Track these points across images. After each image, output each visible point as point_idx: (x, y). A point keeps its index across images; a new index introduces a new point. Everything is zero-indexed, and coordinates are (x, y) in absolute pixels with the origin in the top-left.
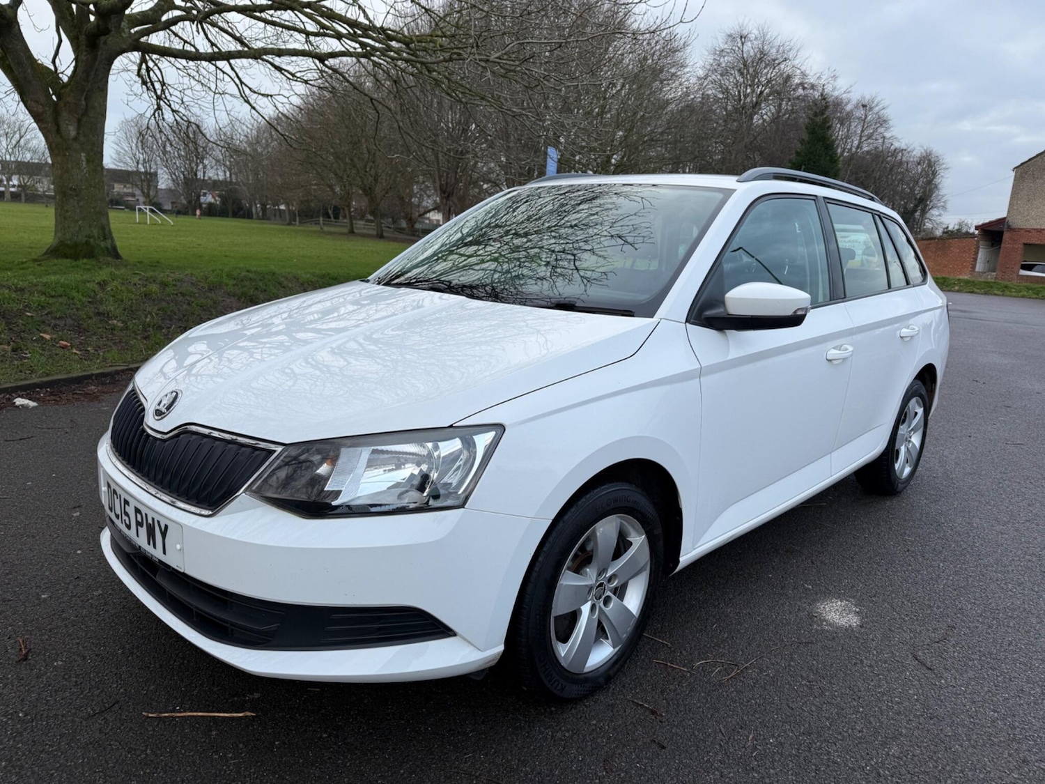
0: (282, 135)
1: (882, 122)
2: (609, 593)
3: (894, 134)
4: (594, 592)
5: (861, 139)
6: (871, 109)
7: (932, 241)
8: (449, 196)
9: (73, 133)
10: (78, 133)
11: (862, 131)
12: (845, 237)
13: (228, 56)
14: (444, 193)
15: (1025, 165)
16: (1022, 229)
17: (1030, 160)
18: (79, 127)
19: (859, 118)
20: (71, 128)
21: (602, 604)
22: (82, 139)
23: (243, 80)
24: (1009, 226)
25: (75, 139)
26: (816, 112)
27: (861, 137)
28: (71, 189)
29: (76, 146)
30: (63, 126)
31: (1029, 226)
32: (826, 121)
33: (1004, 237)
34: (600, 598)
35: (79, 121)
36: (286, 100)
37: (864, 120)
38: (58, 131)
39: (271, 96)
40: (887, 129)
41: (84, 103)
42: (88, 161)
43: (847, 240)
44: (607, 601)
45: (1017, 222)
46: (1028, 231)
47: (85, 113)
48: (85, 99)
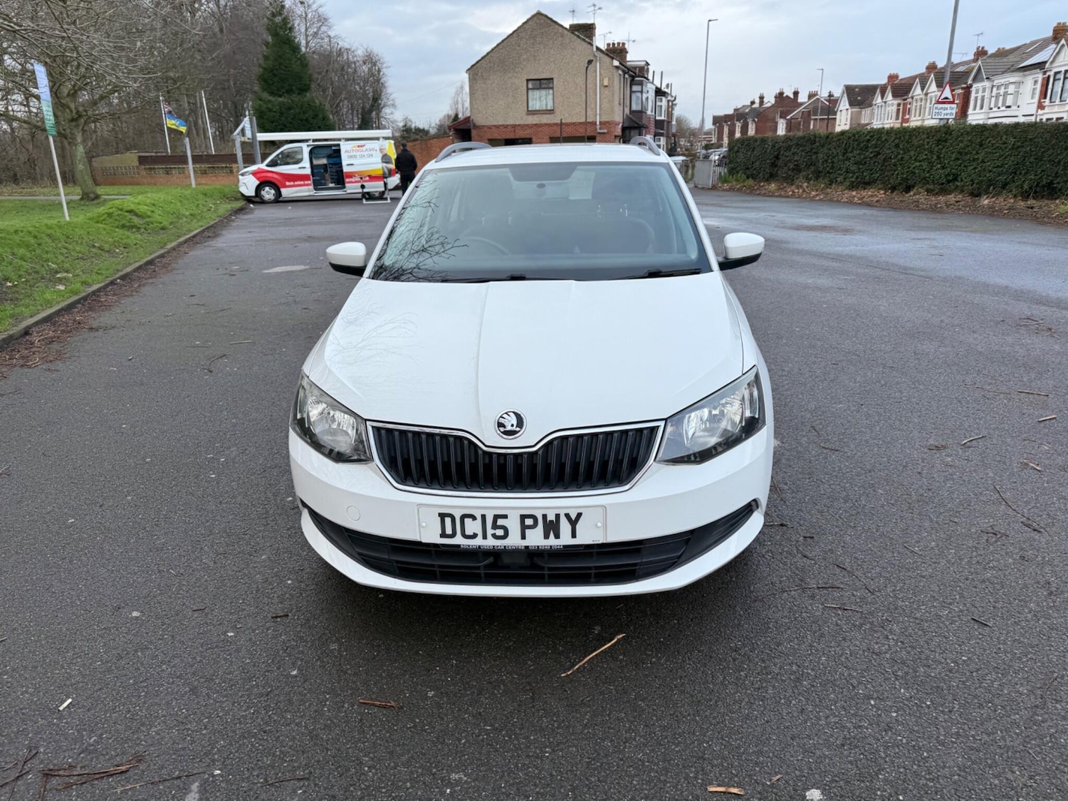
1: (323, 20)
3: (337, 33)
5: (307, 38)
6: (309, 6)
7: (416, 143)
11: (306, 30)
12: (361, 146)
15: (475, 67)
16: (484, 126)
17: (477, 62)
19: (300, 16)
24: (474, 124)
26: (273, 12)
27: (307, 36)
31: (489, 123)
32: (285, 21)
33: (473, 135)
37: (306, 18)
40: (330, 27)
43: (364, 148)
45: (479, 120)
46: (489, 127)
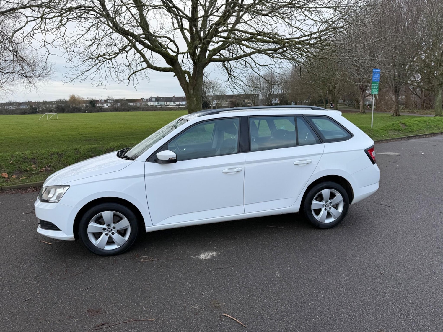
0: (267, 81)
2: (113, 231)
4: (106, 230)
8: (364, 90)
9: (192, 92)
10: (193, 92)
13: (249, 55)
14: (362, 89)
18: (194, 90)
20: (192, 91)
21: (111, 234)
22: (195, 94)
23: (256, 62)
25: (193, 94)
28: (191, 110)
29: (193, 96)
30: (189, 90)
34: (110, 232)
35: (194, 88)
36: (273, 66)
38: (188, 92)
39: (267, 65)
41: (195, 82)
42: (196, 100)
44: (113, 233)
47: (196, 85)
48: (196, 81)
